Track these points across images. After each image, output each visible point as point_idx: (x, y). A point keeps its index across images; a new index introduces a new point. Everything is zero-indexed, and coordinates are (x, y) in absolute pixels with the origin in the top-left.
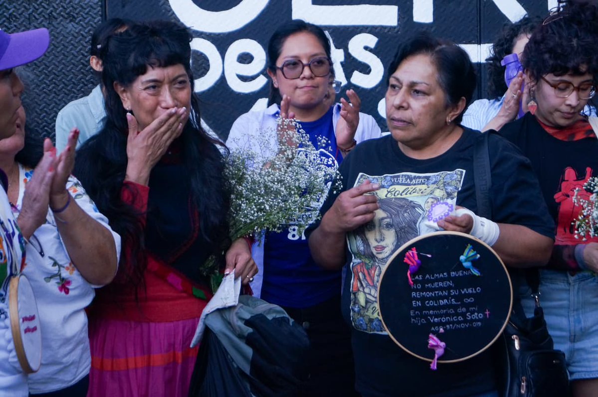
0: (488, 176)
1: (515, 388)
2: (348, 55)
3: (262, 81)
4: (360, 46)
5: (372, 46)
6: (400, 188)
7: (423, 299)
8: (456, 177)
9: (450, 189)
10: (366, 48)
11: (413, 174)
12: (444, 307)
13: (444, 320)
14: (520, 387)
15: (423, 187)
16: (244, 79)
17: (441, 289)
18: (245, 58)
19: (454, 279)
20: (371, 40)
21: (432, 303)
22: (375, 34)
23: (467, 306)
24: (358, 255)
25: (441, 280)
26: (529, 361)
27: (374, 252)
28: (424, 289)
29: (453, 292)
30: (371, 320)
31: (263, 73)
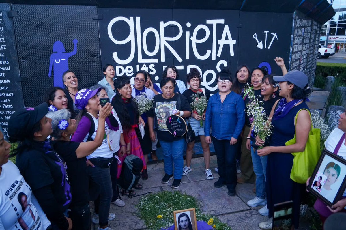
0: (180, 102)
1: (188, 138)
2: (149, 68)
3: (133, 74)
4: (151, 67)
5: (153, 66)
6: (165, 105)
7: (173, 125)
8: (175, 102)
9: (174, 105)
10: (152, 67)
11: (167, 102)
12: (176, 127)
13: (176, 129)
14: (189, 138)
15: (169, 104)
16: (129, 73)
17: (175, 124)
18: (129, 69)
19: (177, 123)
20: (153, 65)
21: (174, 126)
22: (154, 64)
23: (180, 128)
24: (158, 117)
25: (175, 123)
26: (190, 133)
27: (162, 117)
28: (172, 124)
29: (177, 125)
30: (162, 129)
31: (133, 72)
